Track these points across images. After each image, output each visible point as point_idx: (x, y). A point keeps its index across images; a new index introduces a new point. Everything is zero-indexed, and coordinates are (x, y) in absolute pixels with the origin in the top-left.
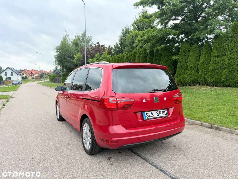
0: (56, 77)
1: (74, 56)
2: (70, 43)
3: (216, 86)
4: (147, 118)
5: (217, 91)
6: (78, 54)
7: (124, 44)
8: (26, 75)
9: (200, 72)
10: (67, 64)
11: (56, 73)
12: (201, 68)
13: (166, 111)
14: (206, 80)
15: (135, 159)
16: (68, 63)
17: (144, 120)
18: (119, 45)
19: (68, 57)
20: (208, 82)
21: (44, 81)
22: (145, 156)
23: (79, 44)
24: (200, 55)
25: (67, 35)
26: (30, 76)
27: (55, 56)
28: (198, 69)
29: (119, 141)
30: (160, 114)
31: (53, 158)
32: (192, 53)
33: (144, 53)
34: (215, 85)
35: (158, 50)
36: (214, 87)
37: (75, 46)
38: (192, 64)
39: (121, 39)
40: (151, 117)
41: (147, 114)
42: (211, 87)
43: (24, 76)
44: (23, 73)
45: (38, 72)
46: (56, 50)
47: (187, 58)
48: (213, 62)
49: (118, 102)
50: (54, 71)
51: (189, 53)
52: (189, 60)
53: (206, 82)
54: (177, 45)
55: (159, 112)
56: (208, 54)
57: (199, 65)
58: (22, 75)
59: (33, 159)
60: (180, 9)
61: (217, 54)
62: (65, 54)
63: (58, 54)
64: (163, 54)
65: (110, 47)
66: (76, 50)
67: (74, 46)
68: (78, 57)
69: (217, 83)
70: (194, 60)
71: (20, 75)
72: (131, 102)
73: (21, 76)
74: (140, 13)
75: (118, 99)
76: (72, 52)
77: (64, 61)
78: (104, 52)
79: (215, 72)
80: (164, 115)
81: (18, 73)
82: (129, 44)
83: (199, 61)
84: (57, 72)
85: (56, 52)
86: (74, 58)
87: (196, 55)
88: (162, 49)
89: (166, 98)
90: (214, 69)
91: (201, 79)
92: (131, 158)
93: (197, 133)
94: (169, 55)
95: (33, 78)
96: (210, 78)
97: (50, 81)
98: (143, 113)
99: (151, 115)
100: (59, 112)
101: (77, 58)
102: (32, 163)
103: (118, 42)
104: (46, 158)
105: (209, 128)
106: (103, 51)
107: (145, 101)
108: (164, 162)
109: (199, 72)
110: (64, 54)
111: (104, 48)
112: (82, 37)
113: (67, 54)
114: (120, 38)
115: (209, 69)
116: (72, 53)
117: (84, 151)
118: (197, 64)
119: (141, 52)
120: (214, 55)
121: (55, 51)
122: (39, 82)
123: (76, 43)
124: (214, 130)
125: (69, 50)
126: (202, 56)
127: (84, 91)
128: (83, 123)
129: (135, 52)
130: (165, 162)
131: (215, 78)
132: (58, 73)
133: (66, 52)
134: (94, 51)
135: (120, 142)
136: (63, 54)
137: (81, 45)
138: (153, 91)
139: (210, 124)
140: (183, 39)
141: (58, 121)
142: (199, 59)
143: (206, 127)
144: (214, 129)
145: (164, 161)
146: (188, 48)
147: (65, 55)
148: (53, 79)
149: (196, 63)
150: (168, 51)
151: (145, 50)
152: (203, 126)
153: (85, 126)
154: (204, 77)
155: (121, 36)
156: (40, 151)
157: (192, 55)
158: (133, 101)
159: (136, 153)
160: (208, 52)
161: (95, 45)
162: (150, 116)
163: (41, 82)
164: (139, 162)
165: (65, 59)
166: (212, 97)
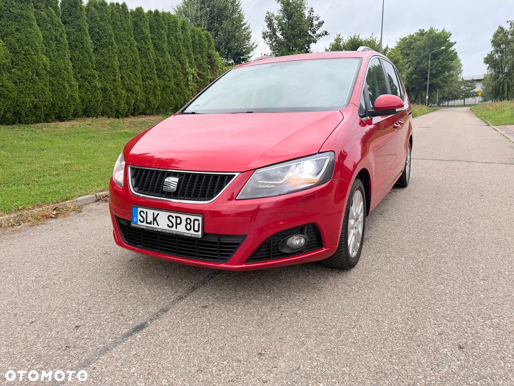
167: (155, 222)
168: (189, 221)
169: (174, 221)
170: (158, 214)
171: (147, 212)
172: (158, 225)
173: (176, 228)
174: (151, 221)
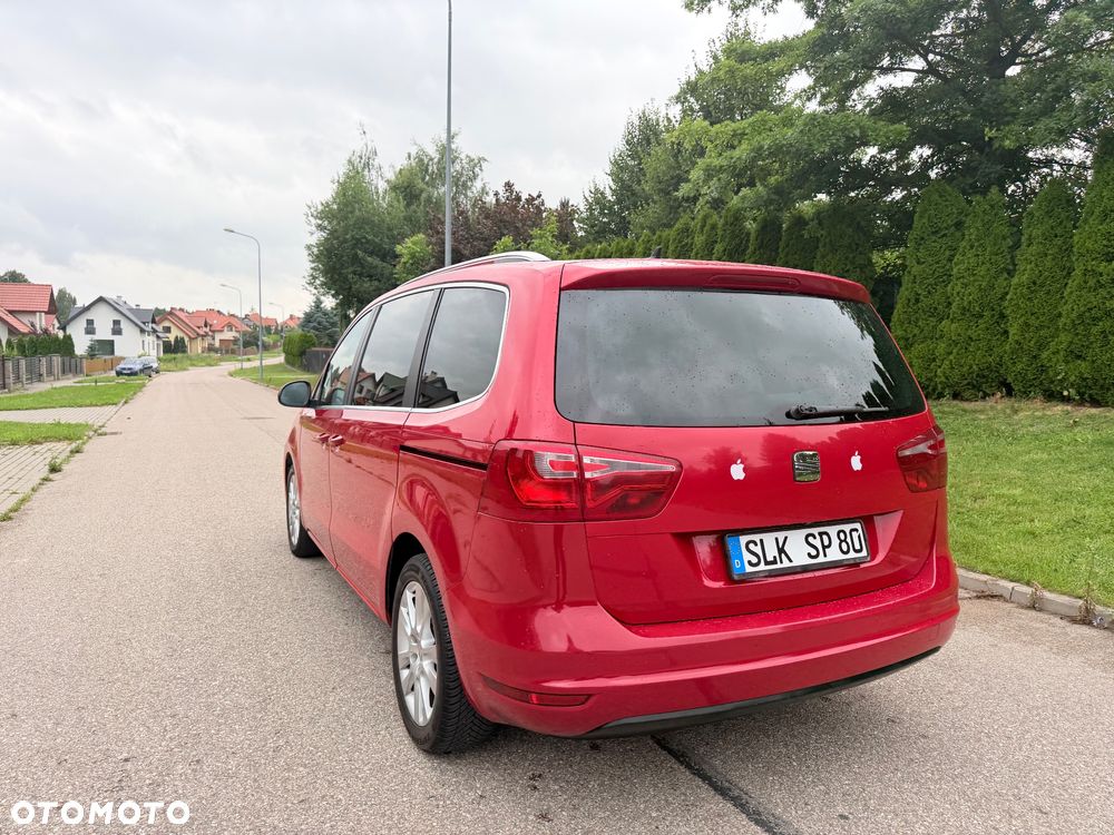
0: (314, 345)
1: (398, 248)
2: (382, 186)
3: (1095, 403)
4: (749, 569)
5: (1104, 425)
6: (415, 238)
7: (633, 195)
8: (180, 335)
9: (1012, 331)
10: (361, 286)
11: (314, 328)
12: (1019, 308)
13: (857, 530)
14: (1043, 369)
15: (678, 793)
16: (371, 281)
17: (736, 578)
18: (610, 198)
19: (371, 254)
20: (1052, 382)
21: (256, 363)
22: (734, 776)
23: (422, 191)
24: (1017, 245)
25: (369, 148)
26: (200, 339)
27: (309, 247)
28: (1003, 316)
29: (590, 696)
30: (824, 547)
31: (233, 763)
32: (971, 234)
33: (733, 232)
34: (1090, 396)
35: (800, 221)
36: (1089, 405)
37: (403, 203)
38: (971, 289)
39: (619, 168)
40: (774, 562)
41: (751, 546)
42: (1069, 408)
43: (172, 337)
44: (167, 324)
45: (233, 321)
46: (313, 221)
47: (950, 260)
48: (1086, 282)
49: (588, 475)
50: (309, 318)
51: (958, 234)
52: (955, 270)
53: (1041, 383)
54: (898, 195)
55: (821, 534)
56: (1059, 241)
57: (1007, 293)
58: (159, 334)
59: (129, 766)
60: (922, 12)
61: (1104, 242)
62: (358, 240)
63: (326, 239)
64: (827, 240)
65: (564, 205)
66: (408, 219)
67: (398, 201)
68: (413, 256)
69: (1102, 387)
70: (982, 270)
71: (155, 331)
72: (665, 475)
73: (158, 337)
74: (717, 41)
75: (586, 460)
76: (390, 229)
77: (351, 269)
78: (535, 232)
79: (1095, 330)
80: (848, 552)
81: (144, 323)
82: (661, 190)
83: (1011, 274)
84: (319, 323)
85: (314, 228)
86: (397, 256)
87: (995, 245)
88: (821, 214)
89: (862, 461)
90: (1087, 314)
91: (1020, 366)
92: (655, 786)
93: (1015, 645)
94: (854, 247)
95: (211, 349)
96: (1067, 362)
97: (287, 360)
98: (730, 541)
99: (772, 552)
100: (297, 512)
101: (411, 259)
102: (122, 789)
103: (606, 184)
104: (198, 761)
105: (1074, 621)
106: (535, 225)
107: (744, 470)
108: (842, 817)
109: (1006, 332)
110: (353, 236)
111: (539, 211)
112: (436, 160)
113: (364, 240)
114: (615, 163)
115: (1060, 315)
116: (389, 233)
117: (401, 731)
118: (999, 291)
119: (714, 227)
120: (1089, 244)
121: (309, 224)
122: (238, 365)
123: (407, 189)
124: (1106, 633)
125: (373, 221)
126: (1028, 252)
127: (409, 409)
128: (399, 583)
129: (686, 231)
130: (846, 818)
131: (1093, 362)
132: (325, 328)
133: (360, 228)
134: (489, 223)
135: (593, 699)
136: (345, 241)
137: (429, 200)
138: (788, 415)
139: (1081, 602)
140: (927, 164)
141: (292, 556)
142: (1011, 267)
143: (1055, 614)
144: (1100, 627)
145: (840, 809)
146: (954, 210)
147: (357, 242)
148: (302, 353)
149: (993, 287)
150: (850, 226)
151: (737, 218)
152: (1040, 610)
153: (408, 595)
154: (1035, 357)
155: (620, 155)
156: (174, 716)
157: (972, 247)
158: (671, 468)
159: (681, 757)
160: (1059, 231)
161: (496, 194)
162: (770, 558)
163: (247, 365)
164: (701, 812)
165: (355, 259)
166: (1076, 459)
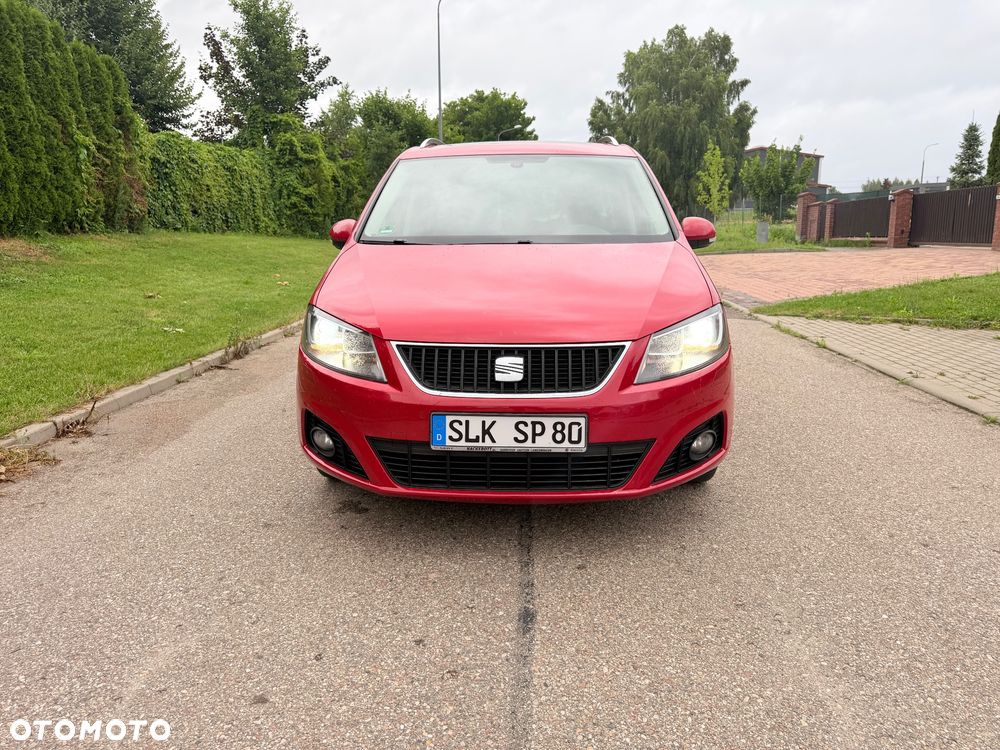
167: (487, 436)
168: (559, 428)
169: (528, 430)
170: (494, 423)
171: (467, 422)
172: (493, 441)
173: (534, 441)
174: (478, 437)
